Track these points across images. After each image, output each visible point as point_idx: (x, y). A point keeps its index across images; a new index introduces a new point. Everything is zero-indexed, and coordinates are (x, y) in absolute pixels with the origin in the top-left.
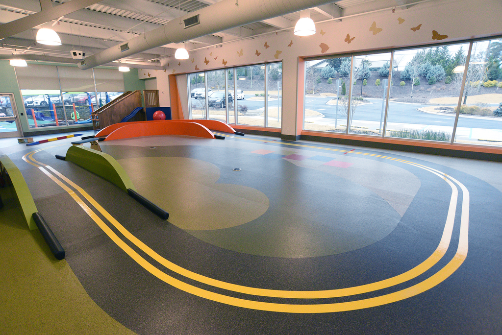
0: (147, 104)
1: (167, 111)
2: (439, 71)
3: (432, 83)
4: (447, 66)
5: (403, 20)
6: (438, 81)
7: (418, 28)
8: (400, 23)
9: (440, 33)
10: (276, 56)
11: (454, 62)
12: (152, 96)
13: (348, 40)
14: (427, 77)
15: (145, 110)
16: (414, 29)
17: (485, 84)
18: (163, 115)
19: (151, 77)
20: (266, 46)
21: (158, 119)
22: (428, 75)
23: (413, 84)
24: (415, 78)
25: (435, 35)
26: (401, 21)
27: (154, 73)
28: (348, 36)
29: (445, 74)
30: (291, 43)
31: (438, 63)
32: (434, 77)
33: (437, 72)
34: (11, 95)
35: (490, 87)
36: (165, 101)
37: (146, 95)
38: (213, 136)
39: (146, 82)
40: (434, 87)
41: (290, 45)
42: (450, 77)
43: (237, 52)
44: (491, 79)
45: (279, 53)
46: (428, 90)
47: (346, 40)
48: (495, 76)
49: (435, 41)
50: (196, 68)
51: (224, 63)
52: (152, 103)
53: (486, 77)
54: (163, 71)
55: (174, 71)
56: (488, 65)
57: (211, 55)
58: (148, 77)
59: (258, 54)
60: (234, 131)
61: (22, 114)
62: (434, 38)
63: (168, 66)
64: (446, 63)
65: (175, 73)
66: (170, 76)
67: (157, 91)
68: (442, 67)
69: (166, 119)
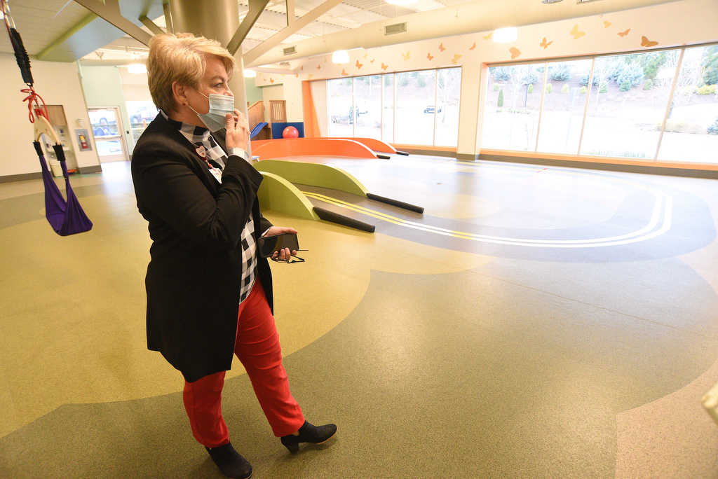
0: (272, 119)
1: (299, 126)
2: (635, 72)
3: (626, 89)
4: (647, 65)
5: (610, 24)
6: (634, 86)
7: (626, 33)
8: (606, 27)
9: (650, 39)
10: (454, 61)
11: (657, 58)
12: (278, 108)
13: (544, 44)
14: (618, 81)
15: (270, 126)
16: (622, 34)
17: (699, 91)
18: (295, 132)
19: (274, 83)
20: (442, 48)
21: (289, 137)
22: (620, 78)
23: (598, 91)
24: (603, 82)
25: (645, 41)
26: (607, 24)
27: (278, 79)
28: (545, 40)
29: (643, 76)
30: (474, 46)
31: (634, 61)
32: (628, 81)
33: (632, 74)
34: (116, 108)
35: (705, 94)
36: (295, 114)
37: (272, 106)
38: (375, 156)
39: (263, 89)
40: (627, 95)
41: (472, 49)
42: (650, 80)
43: (403, 55)
44: (709, 83)
45: (457, 57)
46: (619, 99)
47: (541, 45)
48: (714, 79)
49: (645, 48)
50: (343, 73)
51: (384, 67)
52: (278, 118)
53: (701, 80)
54: (294, 76)
55: (311, 75)
56: (705, 65)
57: (365, 57)
58: (271, 84)
59: (430, 57)
60: (396, 151)
61: (128, 132)
62: (643, 45)
63: (302, 69)
64: (646, 59)
65: (312, 79)
66: (303, 82)
67: (284, 102)
68: (640, 66)
69: (299, 137)
